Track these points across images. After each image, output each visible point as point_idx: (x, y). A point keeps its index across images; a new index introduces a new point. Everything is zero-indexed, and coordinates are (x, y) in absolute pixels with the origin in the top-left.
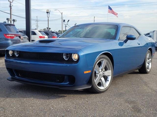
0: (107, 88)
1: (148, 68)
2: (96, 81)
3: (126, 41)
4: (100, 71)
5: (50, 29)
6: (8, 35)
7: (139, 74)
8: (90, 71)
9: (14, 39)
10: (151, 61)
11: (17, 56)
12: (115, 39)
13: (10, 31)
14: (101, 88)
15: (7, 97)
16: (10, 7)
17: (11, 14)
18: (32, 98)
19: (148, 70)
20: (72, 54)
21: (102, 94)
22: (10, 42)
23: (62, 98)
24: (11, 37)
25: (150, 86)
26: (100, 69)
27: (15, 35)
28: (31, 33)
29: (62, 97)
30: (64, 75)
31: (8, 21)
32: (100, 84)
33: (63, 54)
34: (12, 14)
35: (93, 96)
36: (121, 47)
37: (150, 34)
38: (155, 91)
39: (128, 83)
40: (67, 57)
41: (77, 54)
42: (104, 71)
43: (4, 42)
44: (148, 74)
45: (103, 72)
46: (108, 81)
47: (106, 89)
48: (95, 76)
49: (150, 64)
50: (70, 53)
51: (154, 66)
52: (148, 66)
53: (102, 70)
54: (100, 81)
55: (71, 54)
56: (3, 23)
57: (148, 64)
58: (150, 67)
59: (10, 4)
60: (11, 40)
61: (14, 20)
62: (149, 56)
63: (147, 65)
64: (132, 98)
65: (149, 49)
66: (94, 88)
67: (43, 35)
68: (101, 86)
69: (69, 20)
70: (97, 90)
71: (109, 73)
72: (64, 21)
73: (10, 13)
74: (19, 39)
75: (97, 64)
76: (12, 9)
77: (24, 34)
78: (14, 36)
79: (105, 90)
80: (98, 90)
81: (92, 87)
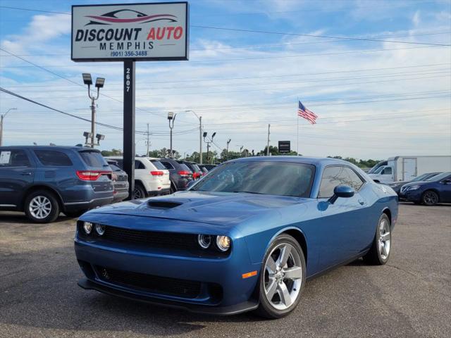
0: (293, 307)
1: (383, 253)
2: (268, 292)
3: (332, 200)
4: (277, 270)
5: (174, 152)
6: (84, 174)
7: (364, 267)
8: (255, 273)
9: (98, 180)
10: (390, 237)
11: (101, 234)
12: (309, 197)
13: (90, 164)
14: (281, 307)
15: (77, 329)
16: (93, 108)
17: (93, 122)
18: (130, 331)
19: (384, 257)
20: (216, 236)
21: (281, 321)
22: (88, 187)
23: (193, 332)
24: (90, 177)
25: (387, 301)
26: (278, 264)
27: (99, 172)
28: (133, 165)
29: (194, 328)
30: (200, 282)
31: (87, 138)
32: (277, 298)
33: (197, 235)
34: (95, 121)
35: (262, 326)
36: (323, 212)
37: (389, 163)
38: (399, 314)
39: (339, 290)
40: (206, 241)
41: (226, 238)
42: (285, 269)
43: (76, 188)
44: (385, 266)
45: (284, 271)
46: (295, 290)
47: (290, 310)
48: (267, 280)
49: (388, 243)
50: (212, 234)
51: (397, 245)
52: (383, 248)
53: (281, 266)
54: (278, 291)
55: (214, 238)
56: (76, 149)
57: (383, 244)
58: (388, 250)
59: (93, 103)
60: (92, 184)
61: (99, 137)
62: (385, 226)
63: (381, 245)
64: (346, 332)
65: (384, 212)
66: (264, 309)
67: (158, 169)
68: (279, 303)
69: (214, 134)
70: (271, 312)
71: (296, 272)
72: (205, 134)
73: (91, 120)
74: (109, 180)
75: (272, 255)
76: (95, 114)
77: (119, 169)
78: (97, 174)
79: (288, 311)
80: (274, 313)
81: (261, 306)
